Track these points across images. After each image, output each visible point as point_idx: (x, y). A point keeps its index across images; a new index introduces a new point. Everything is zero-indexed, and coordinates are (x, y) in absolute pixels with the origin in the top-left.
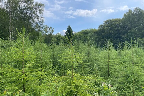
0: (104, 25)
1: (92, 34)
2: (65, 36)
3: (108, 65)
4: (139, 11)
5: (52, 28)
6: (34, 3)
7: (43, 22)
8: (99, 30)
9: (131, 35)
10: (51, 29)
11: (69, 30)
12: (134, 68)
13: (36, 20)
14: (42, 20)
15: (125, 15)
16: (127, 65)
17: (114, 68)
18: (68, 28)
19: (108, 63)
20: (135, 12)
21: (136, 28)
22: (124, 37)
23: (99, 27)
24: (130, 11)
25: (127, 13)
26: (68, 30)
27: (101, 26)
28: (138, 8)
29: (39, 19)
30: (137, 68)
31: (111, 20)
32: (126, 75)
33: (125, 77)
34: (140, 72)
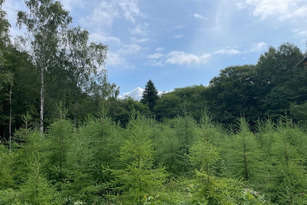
0: (220, 78)
1: (198, 95)
2: (142, 101)
3: (245, 162)
4: (290, 49)
5: (117, 87)
6: (88, 45)
7: (105, 78)
8: (211, 89)
9: (276, 98)
10: (116, 89)
11: (150, 89)
12: (289, 166)
13: (92, 74)
14: (103, 75)
15: (262, 58)
16: (277, 161)
17: (255, 166)
18: (146, 84)
19: (245, 158)
20: (282, 53)
21: (286, 82)
22: (262, 100)
23: (211, 82)
24: (272, 50)
25: (266, 54)
26: (148, 90)
27: (215, 79)
28: (288, 44)
29: (98, 74)
30: (294, 165)
31: (234, 69)
32: (278, 178)
33: (276, 181)
34: (300, 172)
